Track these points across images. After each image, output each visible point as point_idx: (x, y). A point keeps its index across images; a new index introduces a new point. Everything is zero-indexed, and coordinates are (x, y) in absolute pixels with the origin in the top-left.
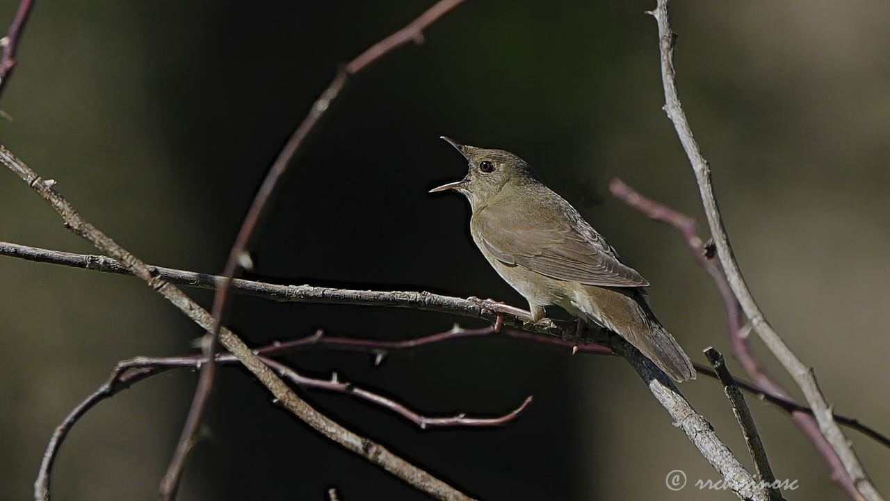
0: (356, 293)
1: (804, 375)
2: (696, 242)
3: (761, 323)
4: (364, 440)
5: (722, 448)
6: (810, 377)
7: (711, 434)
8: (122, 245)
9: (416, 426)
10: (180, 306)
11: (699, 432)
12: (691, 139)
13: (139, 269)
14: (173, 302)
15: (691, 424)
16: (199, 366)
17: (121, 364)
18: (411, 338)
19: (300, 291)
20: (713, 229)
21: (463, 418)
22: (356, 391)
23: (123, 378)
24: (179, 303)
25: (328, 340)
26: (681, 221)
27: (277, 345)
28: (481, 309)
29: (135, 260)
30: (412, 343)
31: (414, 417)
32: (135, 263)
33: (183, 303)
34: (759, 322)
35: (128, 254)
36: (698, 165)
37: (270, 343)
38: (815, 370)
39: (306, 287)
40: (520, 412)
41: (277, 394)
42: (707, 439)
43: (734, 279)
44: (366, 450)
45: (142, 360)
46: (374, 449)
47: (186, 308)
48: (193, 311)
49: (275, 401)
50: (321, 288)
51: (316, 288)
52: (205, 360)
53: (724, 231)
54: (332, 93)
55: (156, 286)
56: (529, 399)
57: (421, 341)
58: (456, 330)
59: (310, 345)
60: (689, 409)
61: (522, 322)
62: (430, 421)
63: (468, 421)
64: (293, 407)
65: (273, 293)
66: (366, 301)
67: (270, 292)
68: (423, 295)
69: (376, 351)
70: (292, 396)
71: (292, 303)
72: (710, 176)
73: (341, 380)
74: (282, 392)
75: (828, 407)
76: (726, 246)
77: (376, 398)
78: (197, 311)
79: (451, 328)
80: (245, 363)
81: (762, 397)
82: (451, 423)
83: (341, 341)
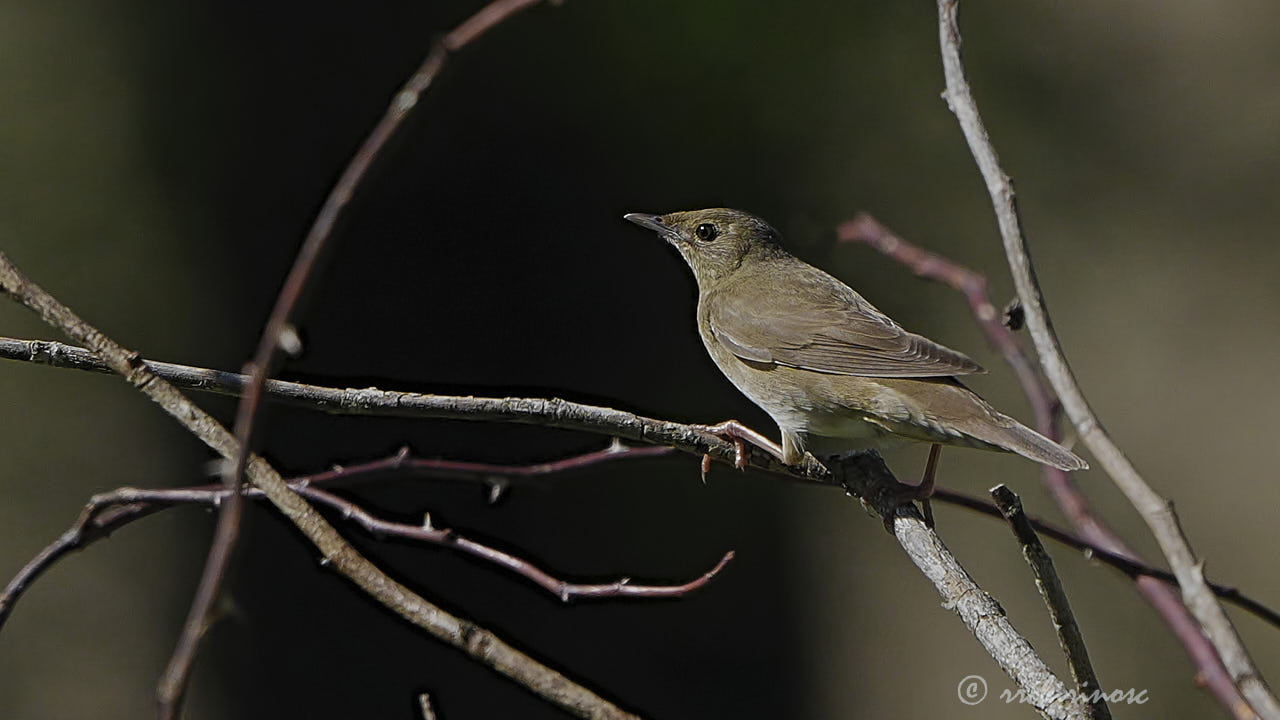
0: (449, 401)
1: (1158, 513)
2: (986, 313)
3: (1093, 430)
4: (463, 623)
5: (1019, 642)
6: (1169, 514)
7: (1001, 621)
8: (86, 318)
9: (554, 597)
10: (175, 414)
11: (983, 617)
12: (985, 144)
13: (112, 355)
14: (165, 407)
15: (970, 606)
16: (218, 501)
17: (97, 499)
18: (545, 462)
19: (363, 397)
20: (1019, 283)
21: (627, 584)
22: (461, 542)
23: (100, 521)
24: (175, 408)
25: (417, 463)
26: (963, 279)
27: (339, 469)
28: (643, 426)
29: (106, 340)
30: (547, 468)
31: (551, 583)
32: (105, 345)
33: (181, 410)
34: (1090, 428)
35: (94, 331)
36: (996, 184)
37: (328, 467)
38: (1176, 505)
39: (371, 392)
40: (714, 576)
41: (328, 551)
42: (995, 628)
43: (1051, 362)
44: (466, 637)
45: (129, 493)
46: (478, 637)
47: (185, 417)
48: (197, 422)
49: (324, 562)
50: (396, 393)
51: (387, 393)
52: (227, 493)
53: (1037, 286)
54: (423, 80)
55: (138, 382)
56: (730, 556)
57: (560, 466)
58: (616, 448)
59: (390, 470)
60: (966, 582)
61: (707, 446)
62: (576, 589)
63: (634, 590)
64: (352, 571)
65: (322, 400)
66: (465, 412)
67: (316, 400)
68: (555, 404)
69: (492, 480)
70: (351, 554)
71: (351, 416)
72: (1015, 201)
73: (435, 525)
74: (334, 548)
75: (1196, 562)
76: (1040, 311)
77: (491, 553)
78: (203, 421)
79: (608, 444)
80: (278, 502)
81: (1089, 554)
82: (609, 592)
83: (437, 463)
